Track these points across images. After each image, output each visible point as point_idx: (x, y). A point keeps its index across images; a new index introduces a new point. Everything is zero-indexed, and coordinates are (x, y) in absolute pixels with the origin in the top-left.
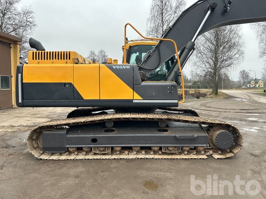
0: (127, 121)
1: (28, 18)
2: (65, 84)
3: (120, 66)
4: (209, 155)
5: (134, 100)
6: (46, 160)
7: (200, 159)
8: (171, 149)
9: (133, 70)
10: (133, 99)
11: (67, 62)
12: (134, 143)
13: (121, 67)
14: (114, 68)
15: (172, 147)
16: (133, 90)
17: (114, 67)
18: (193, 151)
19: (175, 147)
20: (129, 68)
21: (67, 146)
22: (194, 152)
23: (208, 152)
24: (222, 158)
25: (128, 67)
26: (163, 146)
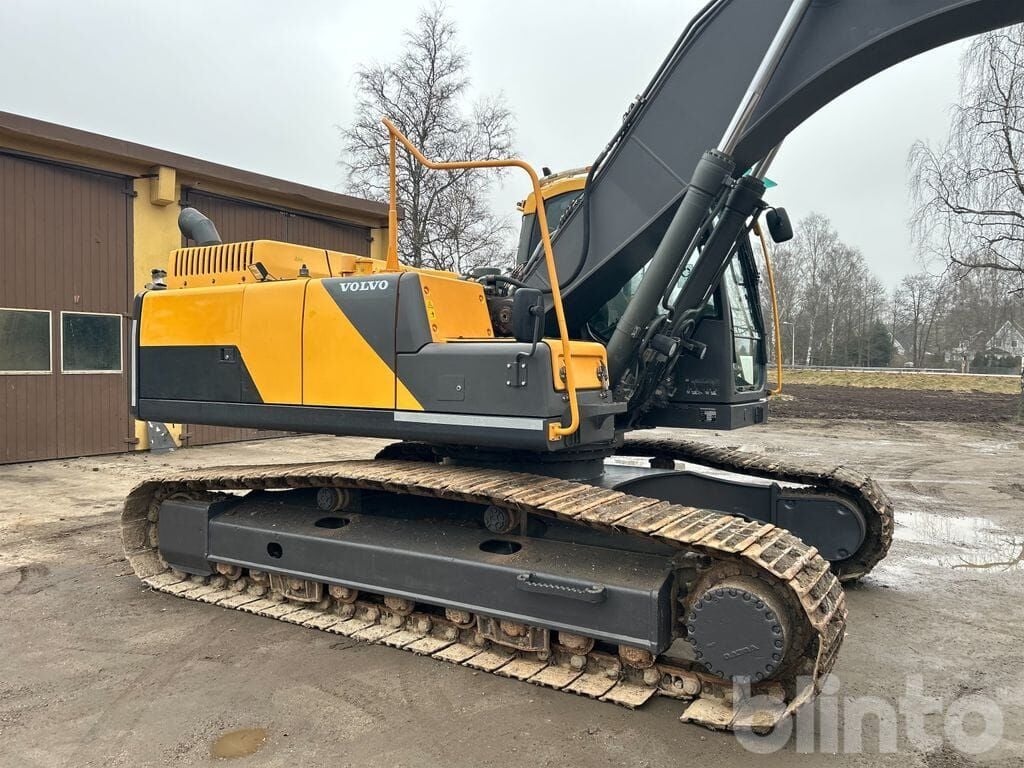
0: (375, 491)
1: (493, 134)
2: (223, 349)
3: (359, 282)
4: (682, 700)
5: (396, 413)
6: (158, 590)
7: (609, 705)
8: (513, 631)
9: (398, 294)
10: (396, 410)
11: (244, 279)
12: (384, 579)
13: (363, 284)
14: (344, 290)
15: (513, 622)
16: (396, 373)
17: (343, 285)
18: (609, 661)
19: (526, 625)
20: (385, 287)
21: (211, 556)
22: (611, 668)
23: (678, 679)
24: (712, 725)
25: (383, 285)
26: (479, 612)
